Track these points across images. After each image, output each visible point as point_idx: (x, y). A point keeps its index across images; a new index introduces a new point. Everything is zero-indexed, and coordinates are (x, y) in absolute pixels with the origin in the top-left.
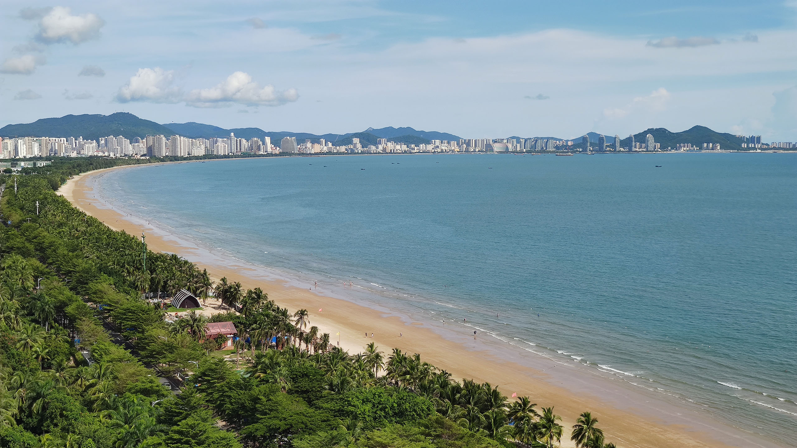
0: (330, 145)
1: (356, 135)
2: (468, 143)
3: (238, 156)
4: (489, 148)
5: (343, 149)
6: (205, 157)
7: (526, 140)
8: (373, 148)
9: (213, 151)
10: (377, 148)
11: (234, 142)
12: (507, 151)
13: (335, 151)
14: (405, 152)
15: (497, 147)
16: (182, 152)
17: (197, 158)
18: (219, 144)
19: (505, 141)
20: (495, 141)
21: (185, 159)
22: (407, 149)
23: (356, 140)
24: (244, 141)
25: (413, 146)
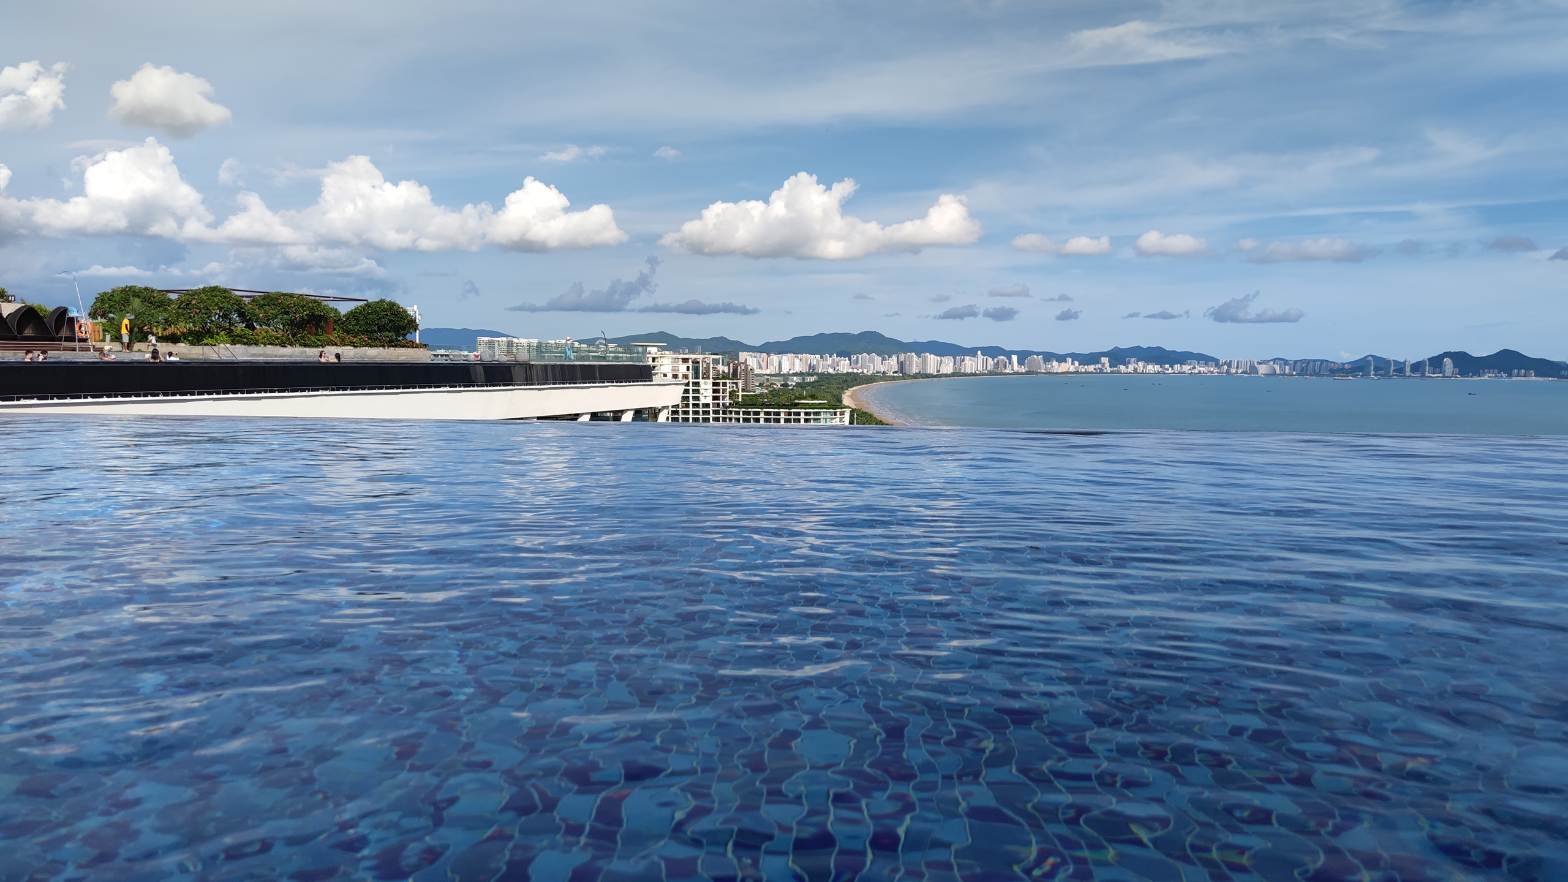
0: (1077, 363)
1: (1104, 354)
2: (1229, 364)
3: (985, 374)
4: (1253, 370)
5: (1091, 368)
6: (953, 375)
7: (1296, 362)
8: (1122, 368)
9: (960, 369)
10: (1127, 368)
11: (980, 361)
12: (1274, 374)
13: (1083, 370)
14: (1159, 373)
15: (1263, 370)
16: (931, 370)
17: (946, 375)
18: (966, 362)
19: (1272, 363)
20: (1259, 363)
21: (935, 376)
22: (1160, 369)
23: (1105, 360)
24: (990, 360)
25: (1167, 366)
